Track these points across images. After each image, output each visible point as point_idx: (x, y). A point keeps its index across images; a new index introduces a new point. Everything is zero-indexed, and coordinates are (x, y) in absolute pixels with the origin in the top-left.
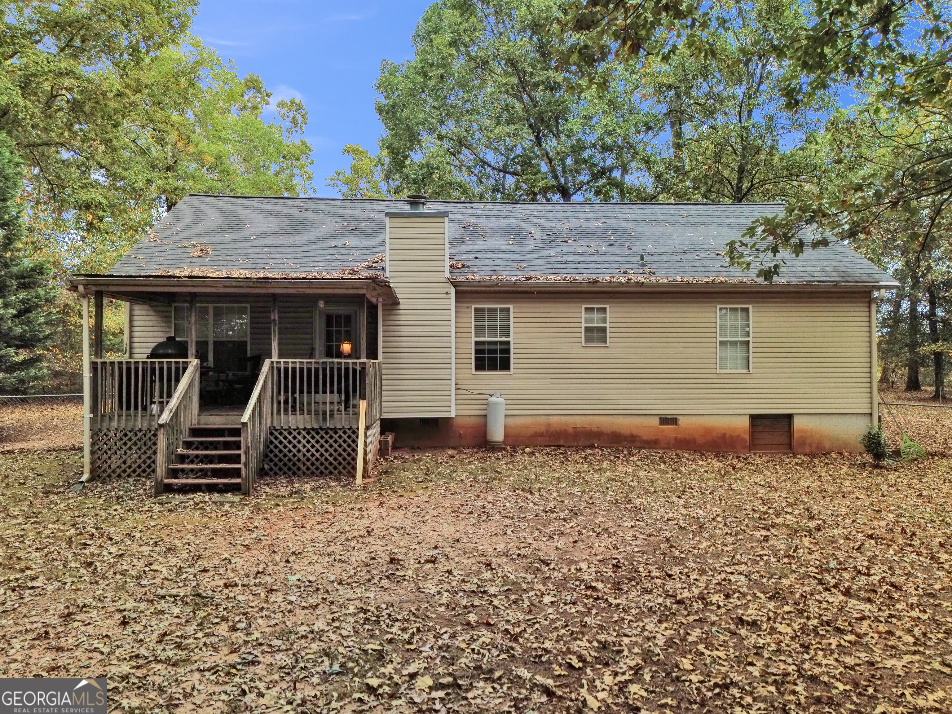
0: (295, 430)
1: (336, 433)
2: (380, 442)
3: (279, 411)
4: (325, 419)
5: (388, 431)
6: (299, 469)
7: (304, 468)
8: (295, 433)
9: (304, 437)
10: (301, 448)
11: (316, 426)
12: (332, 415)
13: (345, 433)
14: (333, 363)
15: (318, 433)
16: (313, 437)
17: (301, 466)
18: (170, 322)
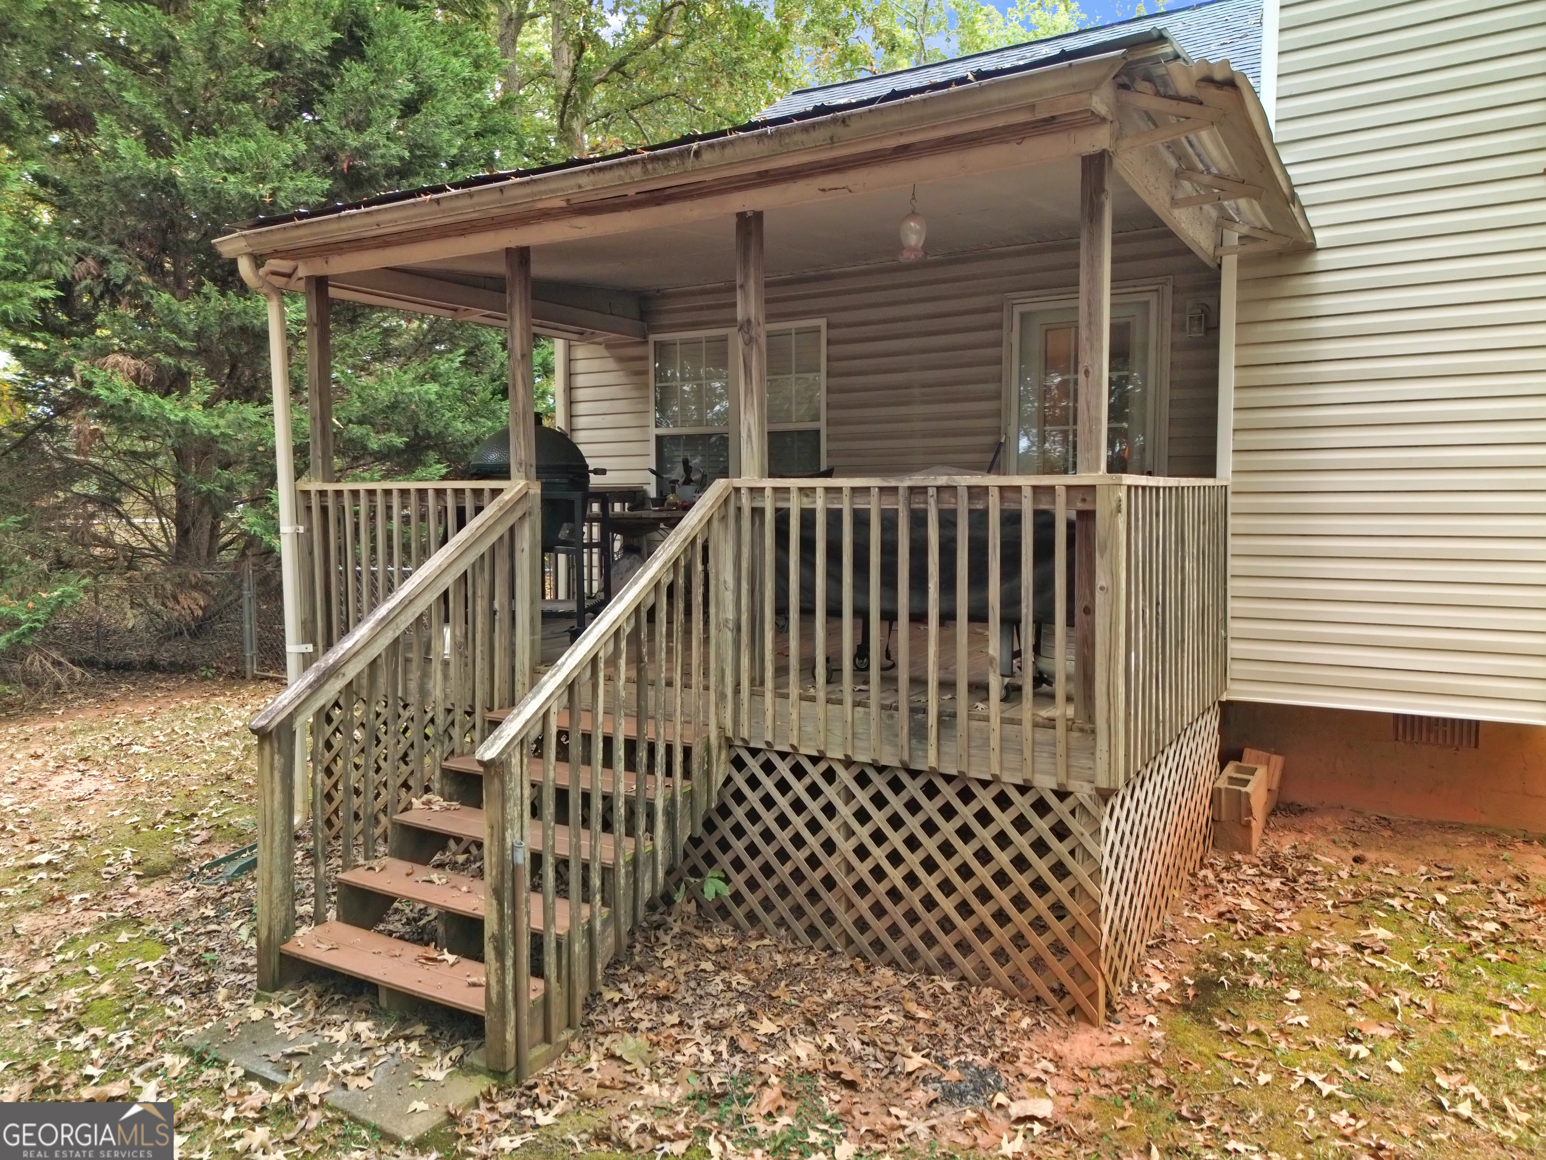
0: (815, 760)
1: (966, 796)
2: (1215, 796)
3: (757, 682)
4: (918, 732)
5: (1259, 745)
6: (829, 917)
7: (846, 920)
8: (815, 773)
9: (850, 797)
10: (838, 838)
11: (888, 759)
12: (947, 719)
13: (1003, 801)
14: (952, 489)
15: (897, 786)
16: (879, 801)
17: (839, 910)
18: (646, 386)
